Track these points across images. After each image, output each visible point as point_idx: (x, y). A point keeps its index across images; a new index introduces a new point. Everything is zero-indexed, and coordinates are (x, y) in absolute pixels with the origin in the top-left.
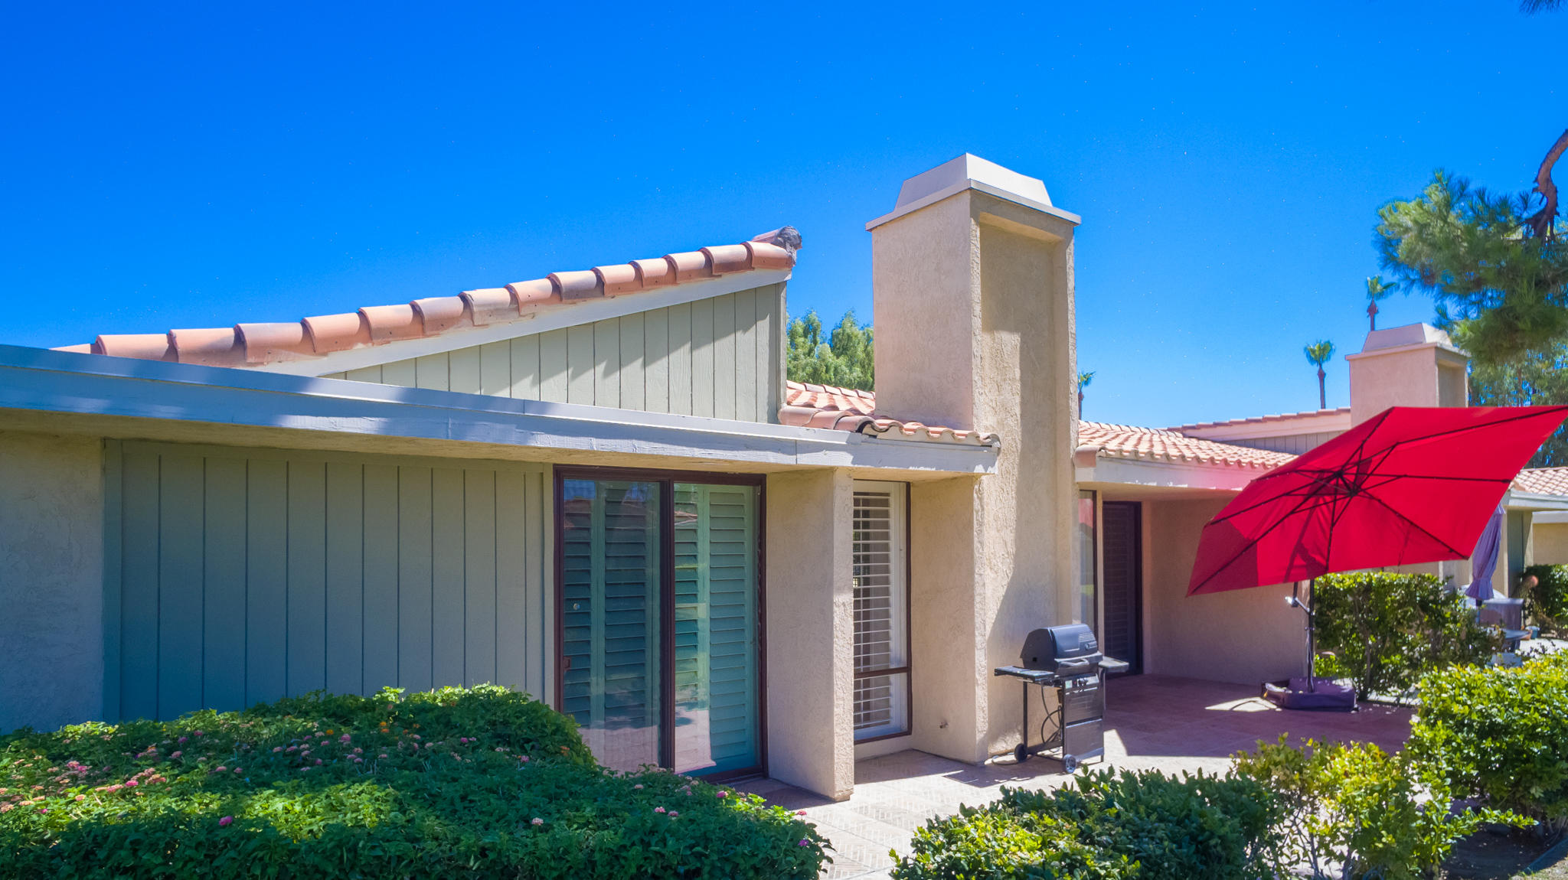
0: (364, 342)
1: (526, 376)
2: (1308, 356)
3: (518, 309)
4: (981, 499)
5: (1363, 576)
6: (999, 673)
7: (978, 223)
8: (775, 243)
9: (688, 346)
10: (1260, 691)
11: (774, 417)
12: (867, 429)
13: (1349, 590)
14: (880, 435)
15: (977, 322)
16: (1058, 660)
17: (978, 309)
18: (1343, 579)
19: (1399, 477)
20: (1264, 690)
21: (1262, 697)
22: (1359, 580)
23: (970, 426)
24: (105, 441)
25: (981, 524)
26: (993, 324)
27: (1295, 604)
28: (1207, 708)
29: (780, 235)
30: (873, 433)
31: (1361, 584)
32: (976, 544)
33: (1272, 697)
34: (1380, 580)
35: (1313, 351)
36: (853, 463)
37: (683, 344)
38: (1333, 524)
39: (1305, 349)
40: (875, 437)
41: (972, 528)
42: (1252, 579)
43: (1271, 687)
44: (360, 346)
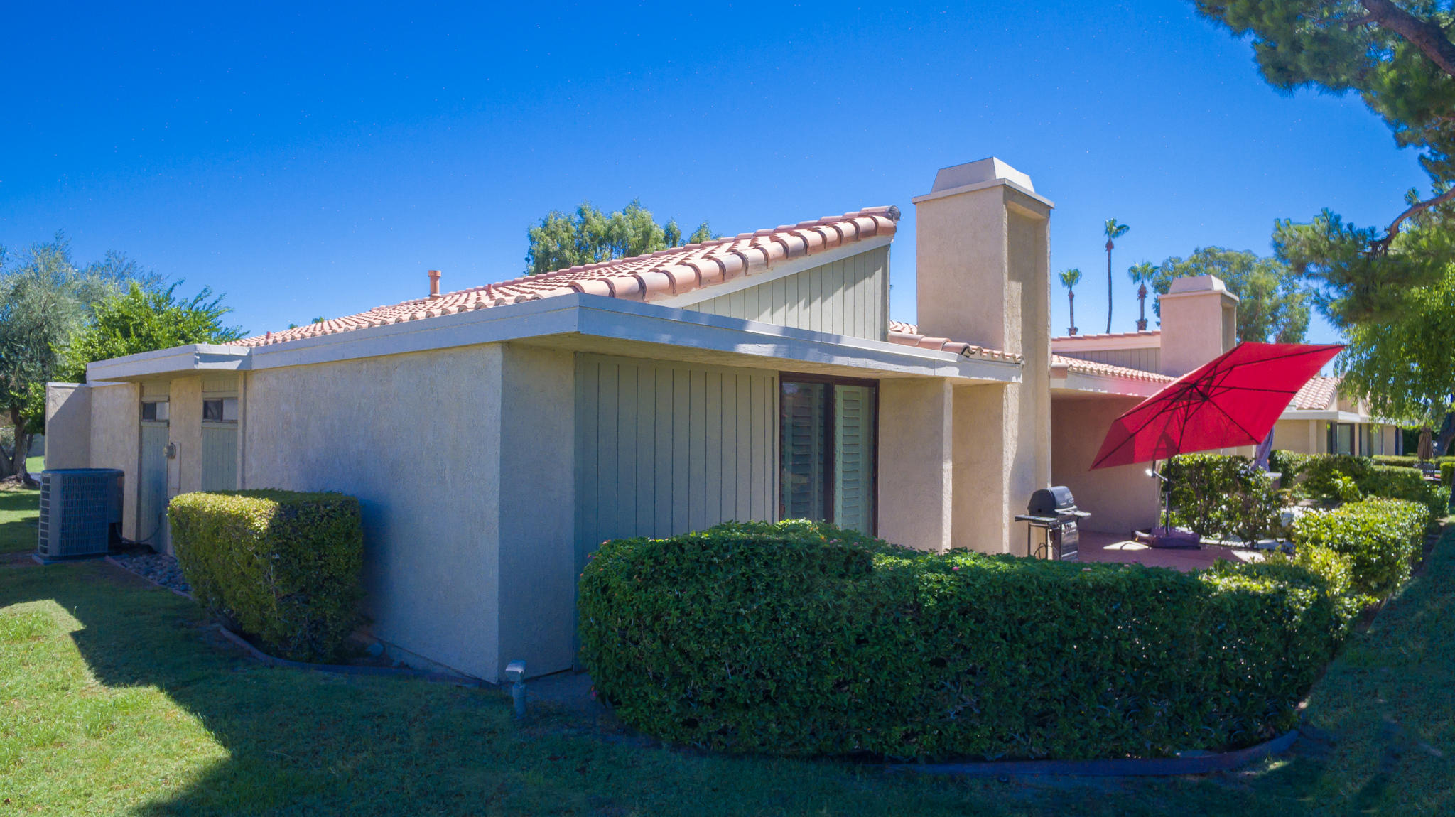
0: (696, 287)
1: (766, 309)
2: (1063, 282)
3: (767, 265)
4: (1007, 400)
5: (1198, 457)
6: (1018, 519)
7: (1007, 208)
8: (887, 217)
9: (842, 289)
10: (1132, 537)
11: (884, 337)
12: (966, 353)
13: (1189, 466)
14: (971, 356)
15: (1006, 276)
16: (1057, 511)
17: (1006, 267)
18: (1186, 459)
19: (1230, 388)
20: (1135, 536)
21: (1134, 541)
22: (1195, 459)
23: (1001, 349)
24: (576, 353)
25: (1007, 417)
26: (1012, 277)
27: (1154, 476)
28: (1105, 548)
29: (890, 211)
30: (968, 354)
31: (1197, 462)
32: (1004, 431)
33: (1141, 540)
34: (1211, 459)
35: (1066, 276)
36: (960, 374)
37: (840, 288)
38: (1186, 420)
39: (1060, 274)
40: (968, 357)
41: (1002, 419)
42: (1130, 458)
43: (1139, 533)
44: (694, 289)
